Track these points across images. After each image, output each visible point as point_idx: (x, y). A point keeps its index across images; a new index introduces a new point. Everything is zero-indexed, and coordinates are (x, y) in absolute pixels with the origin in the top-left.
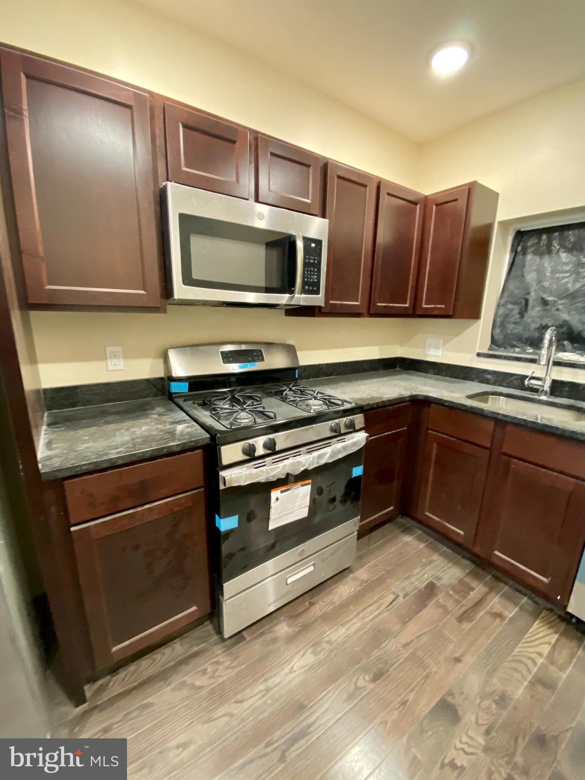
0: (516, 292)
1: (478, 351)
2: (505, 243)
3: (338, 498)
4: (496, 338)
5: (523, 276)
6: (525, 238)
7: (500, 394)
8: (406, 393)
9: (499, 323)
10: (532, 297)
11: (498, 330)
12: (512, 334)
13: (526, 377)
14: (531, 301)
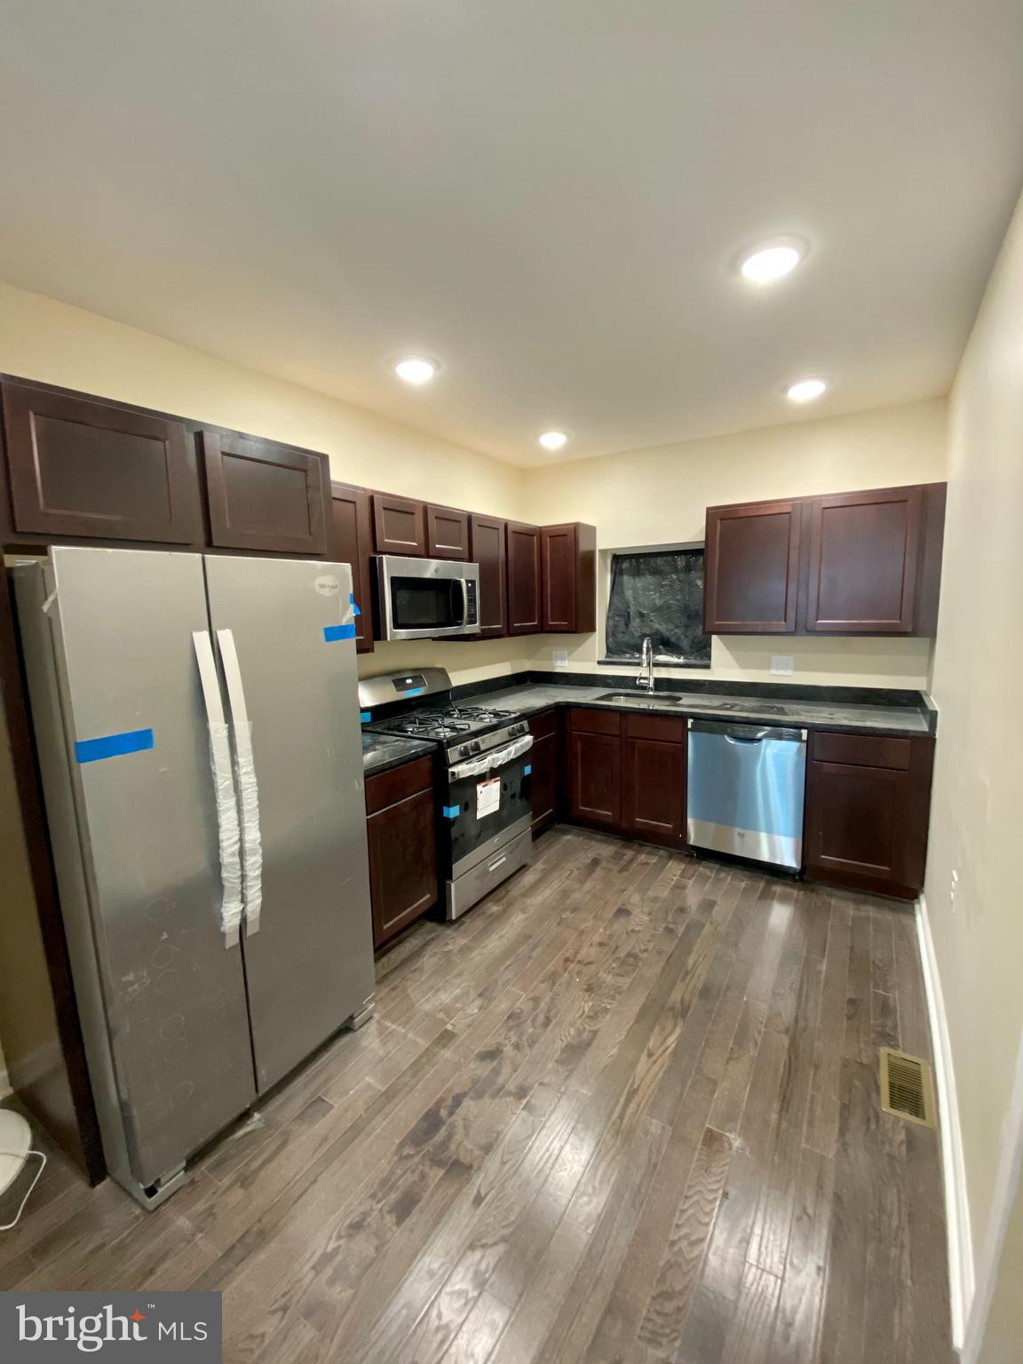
0: (620, 605)
1: (598, 660)
2: (606, 567)
3: (517, 795)
4: (610, 646)
5: (623, 592)
6: (620, 561)
7: (620, 695)
8: (551, 701)
9: (610, 634)
10: (632, 610)
11: (611, 640)
12: (622, 642)
13: (636, 678)
14: (631, 614)
